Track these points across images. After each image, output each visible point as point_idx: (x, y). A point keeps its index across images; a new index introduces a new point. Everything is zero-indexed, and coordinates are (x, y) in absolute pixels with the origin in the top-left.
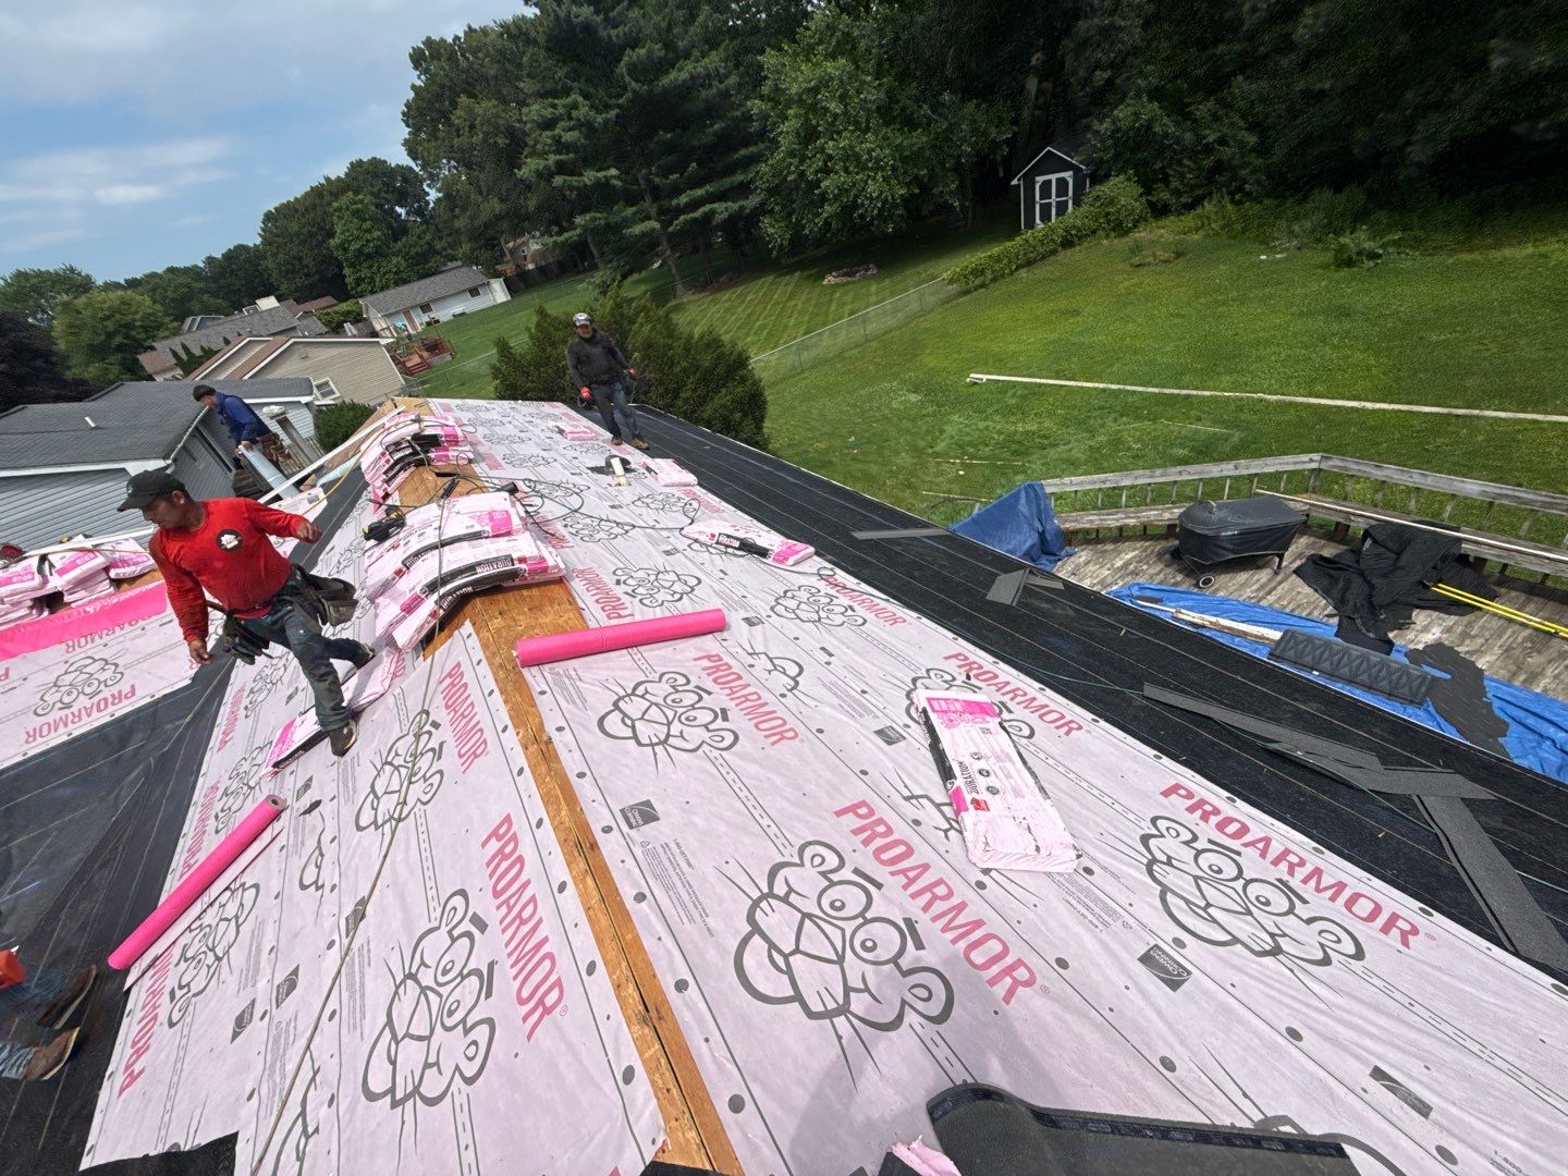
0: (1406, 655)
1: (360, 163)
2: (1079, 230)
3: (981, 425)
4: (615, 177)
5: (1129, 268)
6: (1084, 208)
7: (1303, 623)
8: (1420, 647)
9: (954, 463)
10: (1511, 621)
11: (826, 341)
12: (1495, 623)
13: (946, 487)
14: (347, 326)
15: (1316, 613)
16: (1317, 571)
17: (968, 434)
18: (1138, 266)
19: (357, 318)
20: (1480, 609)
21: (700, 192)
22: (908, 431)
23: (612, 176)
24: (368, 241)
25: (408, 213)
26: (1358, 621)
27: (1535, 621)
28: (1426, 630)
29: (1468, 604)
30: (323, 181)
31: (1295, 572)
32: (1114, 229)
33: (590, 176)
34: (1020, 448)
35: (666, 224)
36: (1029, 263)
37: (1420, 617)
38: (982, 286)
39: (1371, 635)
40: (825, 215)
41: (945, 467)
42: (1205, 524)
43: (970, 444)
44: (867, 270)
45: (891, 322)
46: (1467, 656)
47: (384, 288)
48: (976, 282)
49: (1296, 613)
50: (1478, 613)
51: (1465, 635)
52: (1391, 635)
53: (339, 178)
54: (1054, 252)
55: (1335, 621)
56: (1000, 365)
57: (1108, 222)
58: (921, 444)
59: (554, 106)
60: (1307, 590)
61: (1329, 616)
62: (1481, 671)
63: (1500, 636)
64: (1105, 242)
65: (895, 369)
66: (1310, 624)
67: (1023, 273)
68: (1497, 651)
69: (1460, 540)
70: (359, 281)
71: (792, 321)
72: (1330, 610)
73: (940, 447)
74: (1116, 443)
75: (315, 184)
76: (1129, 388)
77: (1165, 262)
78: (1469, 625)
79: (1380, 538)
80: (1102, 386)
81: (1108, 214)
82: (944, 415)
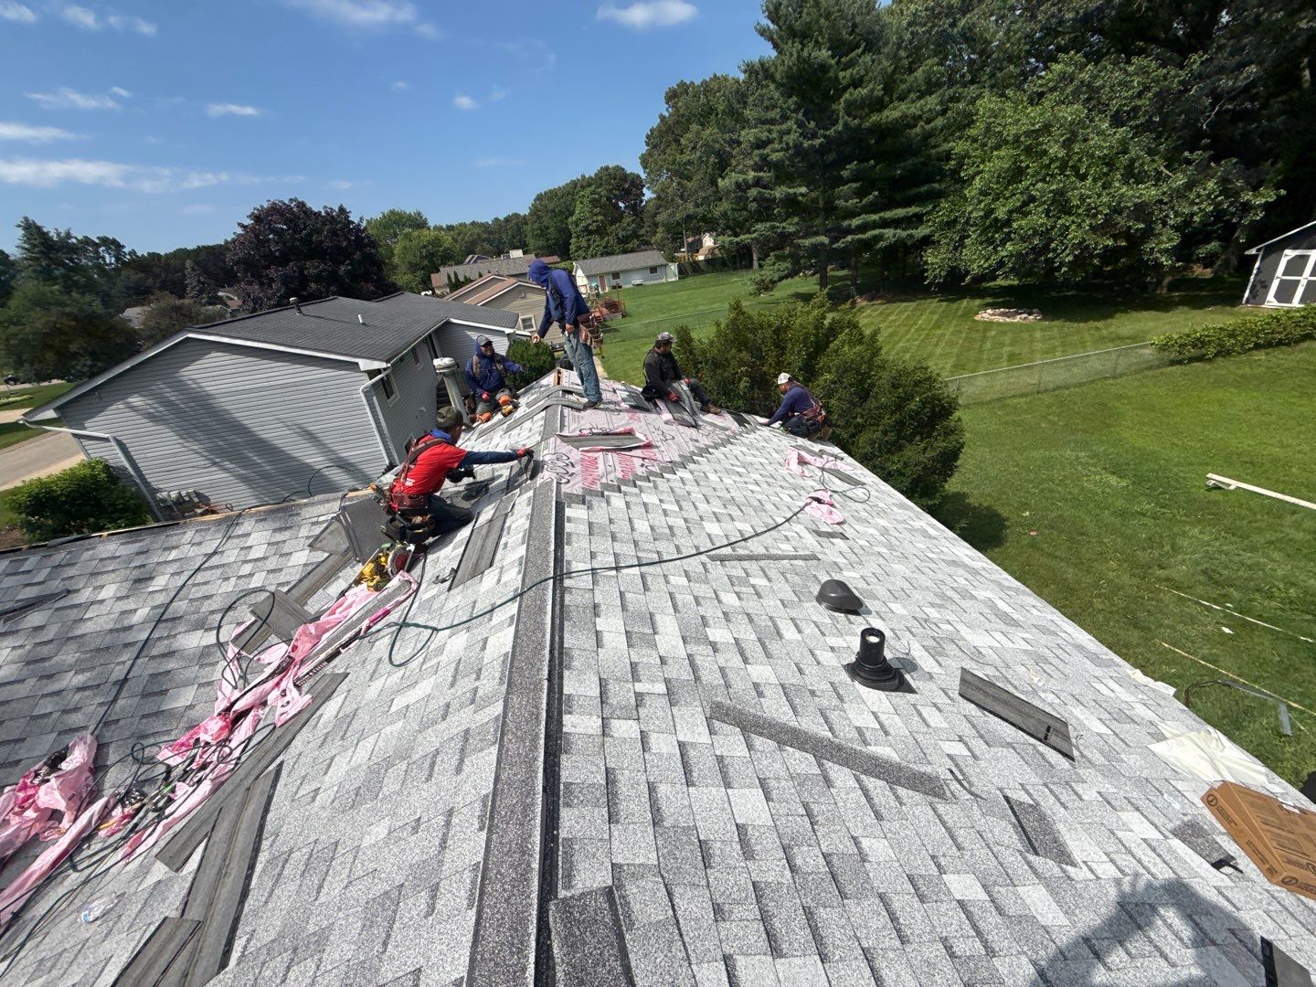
1: (607, 168)
3: (1247, 558)
4: (803, 194)
9: (1209, 609)
13: (1203, 649)
17: (1225, 565)
21: (875, 217)
22: (1116, 530)
23: (800, 193)
24: (593, 222)
25: (626, 207)
30: (580, 177)
35: (832, 242)
40: (1003, 254)
41: (1193, 610)
43: (1233, 584)
44: (1030, 314)
45: (1065, 377)
47: (593, 256)
53: (590, 177)
58: (1143, 557)
59: (770, 131)
65: (1081, 436)
70: (579, 248)
75: (574, 179)
82: (1173, 522)
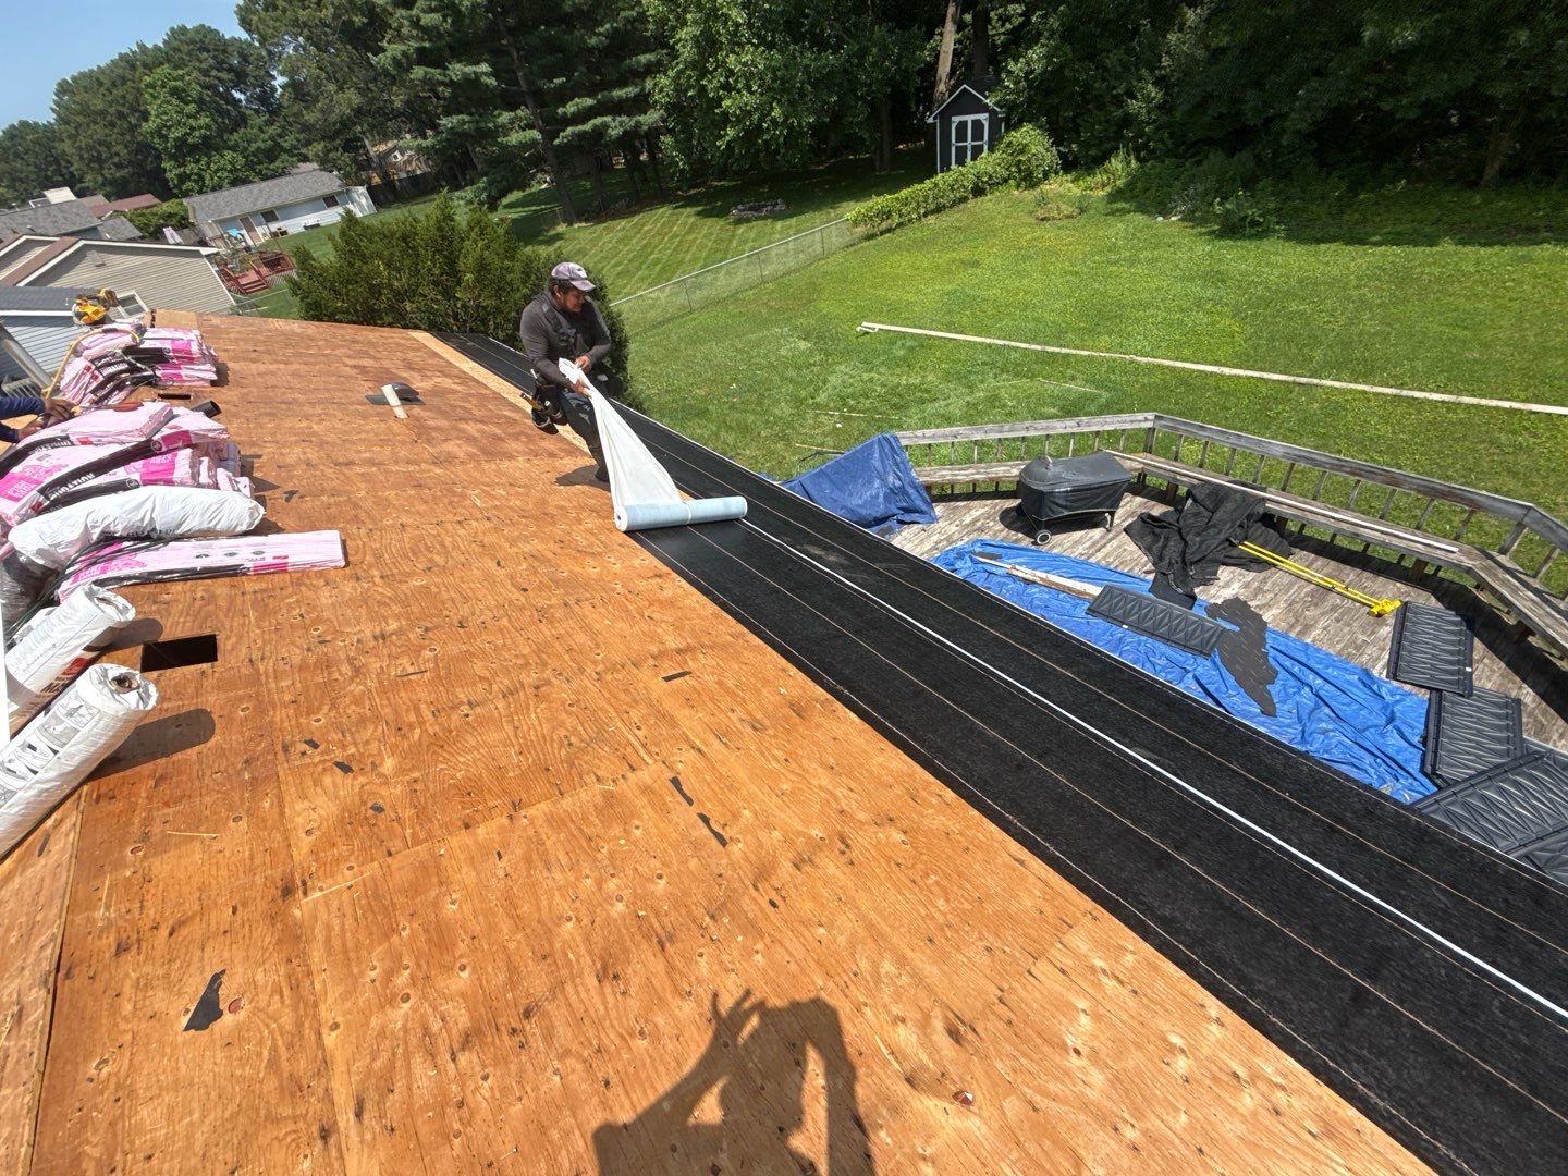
0: (1206, 609)
1: (183, 30)
2: (990, 177)
3: (866, 376)
4: (485, 74)
5: (1034, 221)
6: (997, 154)
7: (1123, 578)
8: (1219, 601)
9: (832, 416)
10: (1299, 577)
11: (722, 280)
12: (1287, 579)
13: (819, 440)
14: (168, 232)
15: (1136, 570)
16: (1145, 530)
17: (851, 385)
18: (1042, 220)
19: (182, 223)
20: (1275, 566)
21: (589, 101)
22: (791, 380)
23: (483, 73)
24: (193, 129)
25: (247, 100)
26: (1171, 577)
27: (1318, 578)
28: (1228, 585)
29: (1266, 561)
30: (135, 48)
31: (1125, 530)
32: (1024, 179)
33: (457, 70)
34: (900, 403)
35: (550, 135)
36: (938, 210)
37: (1225, 573)
38: (889, 230)
39: (1180, 591)
40: (728, 138)
41: (823, 418)
42: (1042, 479)
43: (852, 396)
44: (775, 206)
45: (791, 263)
46: (1257, 611)
47: (217, 187)
48: (881, 228)
49: (1119, 570)
50: (1273, 570)
51: (1259, 590)
52: (1196, 591)
53: (156, 47)
54: (964, 200)
55: (1151, 577)
56: (894, 312)
57: (1020, 171)
58: (803, 394)
60: (1132, 547)
61: (1148, 572)
62: (1266, 623)
63: (1287, 591)
64: (1016, 192)
65: (789, 314)
66: (1128, 580)
67: (931, 219)
68: (1283, 605)
69: (1264, 500)
70: (183, 178)
71: (689, 257)
72: (1150, 566)
73: (822, 398)
74: (993, 400)
75: (125, 51)
76: (1013, 344)
77: (1068, 217)
78: (1265, 581)
79: (1200, 497)
80: (988, 341)
81: (1020, 161)
82: (830, 365)
